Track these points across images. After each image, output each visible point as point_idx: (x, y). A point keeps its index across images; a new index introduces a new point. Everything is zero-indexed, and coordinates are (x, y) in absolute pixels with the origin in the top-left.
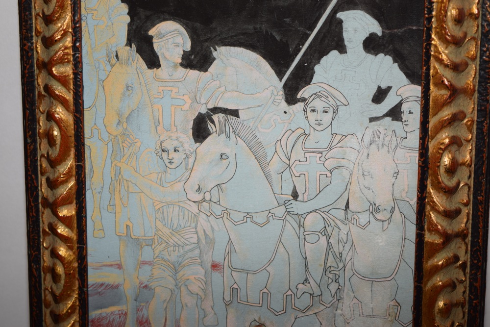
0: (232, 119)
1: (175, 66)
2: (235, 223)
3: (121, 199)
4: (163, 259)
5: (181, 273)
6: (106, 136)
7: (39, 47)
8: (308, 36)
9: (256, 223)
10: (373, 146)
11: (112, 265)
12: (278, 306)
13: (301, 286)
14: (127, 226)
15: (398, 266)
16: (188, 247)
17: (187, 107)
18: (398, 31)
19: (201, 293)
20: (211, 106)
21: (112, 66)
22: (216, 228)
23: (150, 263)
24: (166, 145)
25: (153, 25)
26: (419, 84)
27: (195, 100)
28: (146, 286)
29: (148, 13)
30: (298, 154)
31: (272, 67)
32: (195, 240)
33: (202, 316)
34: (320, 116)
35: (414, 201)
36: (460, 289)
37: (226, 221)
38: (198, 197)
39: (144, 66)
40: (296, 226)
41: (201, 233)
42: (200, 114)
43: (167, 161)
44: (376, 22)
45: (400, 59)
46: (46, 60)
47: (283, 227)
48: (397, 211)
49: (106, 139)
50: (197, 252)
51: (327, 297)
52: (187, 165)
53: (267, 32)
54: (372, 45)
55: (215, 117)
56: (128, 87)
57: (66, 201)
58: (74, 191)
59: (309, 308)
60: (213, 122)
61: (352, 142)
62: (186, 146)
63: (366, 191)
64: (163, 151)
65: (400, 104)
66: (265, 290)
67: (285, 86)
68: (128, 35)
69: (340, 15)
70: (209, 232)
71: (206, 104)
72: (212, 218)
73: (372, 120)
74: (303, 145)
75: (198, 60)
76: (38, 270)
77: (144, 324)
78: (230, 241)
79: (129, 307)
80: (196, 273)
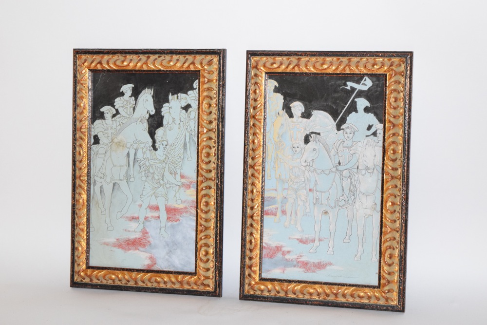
0: (318, 136)
1: (299, 117)
2: (318, 174)
4: (292, 187)
5: (298, 193)
6: (273, 142)
7: (252, 111)
8: (345, 107)
9: (325, 174)
10: (367, 146)
11: (273, 190)
12: (332, 204)
13: (341, 197)
15: (376, 190)
16: (300, 183)
17: (302, 132)
18: (375, 105)
19: (305, 200)
20: (311, 132)
21: (277, 117)
22: (311, 176)
23: (287, 189)
24: (294, 145)
25: (292, 103)
26: (382, 123)
27: (305, 129)
29: (290, 99)
30: (341, 148)
31: (332, 117)
32: (303, 180)
34: (348, 135)
35: (381, 166)
36: (398, 198)
37: (315, 174)
38: (305, 164)
39: (288, 117)
40: (340, 175)
41: (306, 177)
42: (307, 134)
43: (294, 151)
44: (368, 102)
45: (376, 115)
46: (254, 115)
47: (335, 175)
48: (375, 169)
50: (304, 185)
51: (350, 202)
52: (301, 152)
53: (331, 105)
54: (367, 110)
55: (312, 135)
57: (259, 165)
58: (261, 161)
59: (343, 206)
60: (311, 137)
61: (360, 144)
62: (302, 146)
63: (364, 162)
64: (293, 147)
65: (376, 131)
66: (328, 199)
67: (337, 124)
68: (283, 106)
69: (356, 100)
70: (308, 177)
71: (309, 131)
73: (367, 136)
74: (343, 145)
75: (307, 115)
76: (246, 193)
77: (284, 212)
78: (316, 180)
79: (279, 205)
80: (303, 193)
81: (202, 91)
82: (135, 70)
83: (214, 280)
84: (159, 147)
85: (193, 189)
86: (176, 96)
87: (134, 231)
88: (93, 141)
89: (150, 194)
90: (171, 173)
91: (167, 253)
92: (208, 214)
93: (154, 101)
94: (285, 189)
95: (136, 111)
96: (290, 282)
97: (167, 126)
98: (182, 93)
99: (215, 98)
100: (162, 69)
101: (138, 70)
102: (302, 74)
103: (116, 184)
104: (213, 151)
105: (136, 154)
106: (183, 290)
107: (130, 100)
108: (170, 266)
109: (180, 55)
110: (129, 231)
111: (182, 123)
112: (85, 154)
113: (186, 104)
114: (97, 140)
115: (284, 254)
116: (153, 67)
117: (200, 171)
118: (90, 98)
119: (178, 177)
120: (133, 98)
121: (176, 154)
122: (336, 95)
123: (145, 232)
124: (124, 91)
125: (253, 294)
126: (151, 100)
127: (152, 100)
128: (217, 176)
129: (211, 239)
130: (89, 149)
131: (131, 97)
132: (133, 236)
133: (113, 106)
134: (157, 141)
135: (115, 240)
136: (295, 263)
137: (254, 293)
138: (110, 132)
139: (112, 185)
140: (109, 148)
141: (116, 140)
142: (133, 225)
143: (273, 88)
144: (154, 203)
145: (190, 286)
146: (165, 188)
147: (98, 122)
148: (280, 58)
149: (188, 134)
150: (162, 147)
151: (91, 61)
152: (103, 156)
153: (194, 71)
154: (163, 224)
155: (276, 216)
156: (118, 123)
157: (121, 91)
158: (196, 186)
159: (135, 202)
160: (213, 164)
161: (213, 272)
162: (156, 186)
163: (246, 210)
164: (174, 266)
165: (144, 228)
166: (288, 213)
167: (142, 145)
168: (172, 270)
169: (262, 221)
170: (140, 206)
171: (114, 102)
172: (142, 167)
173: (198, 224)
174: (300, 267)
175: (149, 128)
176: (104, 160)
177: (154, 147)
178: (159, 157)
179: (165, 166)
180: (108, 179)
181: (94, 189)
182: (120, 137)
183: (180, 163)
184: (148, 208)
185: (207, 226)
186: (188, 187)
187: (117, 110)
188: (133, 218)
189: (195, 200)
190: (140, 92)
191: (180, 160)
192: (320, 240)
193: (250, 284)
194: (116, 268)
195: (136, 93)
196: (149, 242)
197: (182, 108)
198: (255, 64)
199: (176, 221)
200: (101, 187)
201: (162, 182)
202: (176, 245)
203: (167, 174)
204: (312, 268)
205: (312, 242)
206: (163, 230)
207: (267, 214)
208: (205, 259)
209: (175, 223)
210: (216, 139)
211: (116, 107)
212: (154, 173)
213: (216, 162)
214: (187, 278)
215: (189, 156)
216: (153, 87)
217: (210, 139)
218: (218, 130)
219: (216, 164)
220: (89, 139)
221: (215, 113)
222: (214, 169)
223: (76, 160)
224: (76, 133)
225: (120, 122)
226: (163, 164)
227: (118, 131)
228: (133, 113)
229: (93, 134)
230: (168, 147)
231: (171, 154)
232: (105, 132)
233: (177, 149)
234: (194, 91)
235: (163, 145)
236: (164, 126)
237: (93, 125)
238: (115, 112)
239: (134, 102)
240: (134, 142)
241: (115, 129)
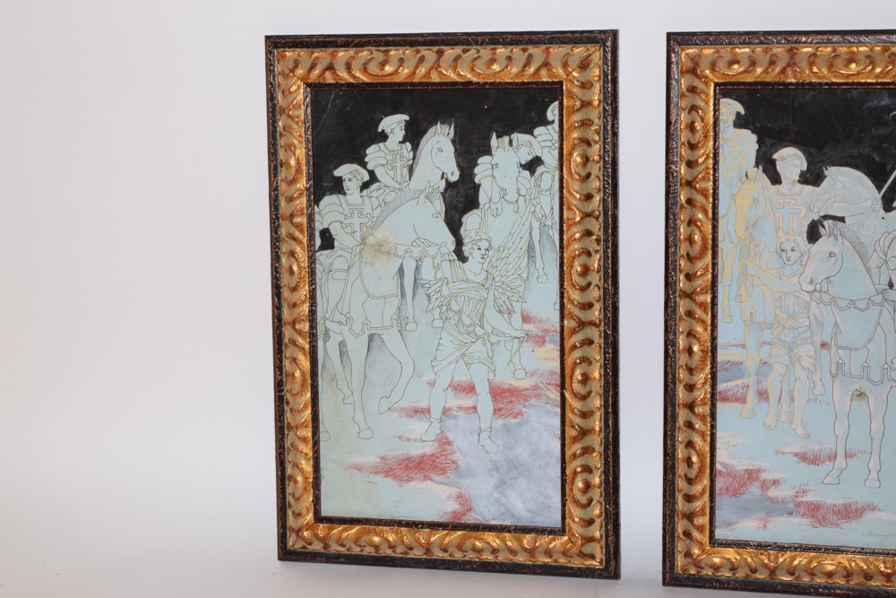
0: (840, 224)
1: (794, 181)
2: (840, 309)
3: (746, 290)
4: (780, 340)
5: (795, 351)
6: (735, 240)
7: (683, 170)
9: (858, 309)
11: (737, 346)
12: (876, 376)
14: (751, 313)
16: (800, 330)
17: (802, 215)
19: (811, 367)
20: (822, 214)
21: (743, 183)
22: (825, 313)
23: (769, 343)
24: (784, 246)
25: (777, 151)
27: (809, 209)
28: (765, 363)
29: (773, 141)
31: (873, 182)
32: (807, 323)
33: (811, 388)
37: (834, 308)
38: (811, 288)
39: (769, 183)
40: (892, 312)
41: (812, 317)
42: (813, 220)
43: (785, 259)
46: (690, 179)
47: (881, 312)
49: (736, 241)
50: (808, 333)
52: (801, 261)
53: (869, 155)
55: (826, 223)
56: (754, 199)
57: (703, 291)
58: (709, 283)
60: (824, 227)
62: (802, 246)
64: (782, 250)
66: (865, 365)
67: (883, 198)
68: (757, 158)
70: (818, 316)
71: (818, 212)
72: (821, 305)
75: (812, 177)
76: (674, 351)
77: (763, 395)
78: (836, 324)
79: (751, 380)
80: (807, 351)
81: (569, 129)
82: (412, 84)
83: (603, 542)
84: (471, 254)
85: (552, 346)
86: (506, 139)
87: (419, 438)
88: (318, 242)
89: (453, 357)
90: (500, 312)
91: (497, 487)
92: (588, 400)
93: (456, 150)
94: (764, 343)
95: (415, 174)
96: (782, 548)
97: (487, 206)
99: (596, 142)
100: (475, 80)
101: (420, 84)
102: (802, 86)
103: (376, 338)
104: (595, 262)
105: (417, 269)
106: (534, 566)
107: (402, 149)
108: (503, 514)
109: (512, 47)
110: (408, 440)
111: (521, 199)
112: (303, 273)
113: (530, 158)
114: (328, 241)
115: (765, 486)
116: (453, 77)
117: (568, 306)
118: (310, 146)
119: (517, 319)
120: (408, 145)
121: (510, 267)
122: (882, 131)
123: (444, 442)
124: (388, 131)
125: (694, 575)
126: (449, 150)
127: (452, 149)
128: (605, 315)
129: (595, 455)
130: (312, 261)
131: (403, 142)
132: (416, 451)
133: (364, 165)
134: (466, 241)
135: (378, 460)
136: (791, 506)
137: (698, 572)
138: (356, 221)
139: (365, 339)
140: (357, 257)
141: (371, 240)
142: (417, 427)
143: (733, 117)
144: (462, 377)
145: (551, 557)
146: (488, 345)
147: (329, 201)
148: (747, 50)
149: (536, 225)
150: (477, 254)
151: (308, 65)
152: (343, 275)
153: (547, 83)
154: (485, 425)
155: (744, 402)
156: (375, 202)
157: (380, 130)
158: (558, 339)
159: (420, 376)
160: (597, 289)
161: (601, 527)
162: (467, 339)
163: (674, 390)
164: (513, 516)
165: (442, 432)
166: (773, 397)
167: (432, 251)
168: (508, 522)
169: (713, 415)
170: (432, 384)
171: (366, 155)
172: (433, 299)
173: (567, 423)
174: (803, 516)
176: (346, 284)
177: (460, 255)
178: (471, 277)
179: (485, 295)
180: (357, 327)
181: (325, 348)
182: (380, 234)
183: (521, 289)
184: (450, 390)
185: (586, 428)
186: (541, 341)
187: (372, 173)
188: (416, 411)
189: (558, 370)
190: (425, 132)
191: (520, 282)
192: (848, 455)
193: (688, 554)
194: (381, 520)
195: (414, 135)
196: (454, 462)
197: (521, 165)
198: (690, 65)
199: (515, 417)
200: (342, 344)
201: (479, 331)
202: (516, 468)
203: (491, 313)
204: (832, 518)
205: (830, 460)
206: (484, 436)
207: (725, 399)
208: (583, 500)
209: (513, 421)
210: (601, 234)
211: (370, 167)
212: (460, 311)
213: (601, 284)
214: (544, 540)
215: (541, 273)
216: (453, 119)
217: (588, 233)
218: (606, 214)
219: (602, 290)
220: (311, 238)
221: (597, 177)
222: (598, 301)
223: (282, 285)
224: (278, 225)
225: (381, 199)
226: (481, 292)
227: (375, 219)
228: (410, 179)
229: (319, 226)
230: (491, 252)
231: (499, 268)
232: (346, 222)
233: (512, 258)
234: (549, 127)
235: (480, 249)
236: (481, 207)
237: (318, 206)
238: (367, 178)
239: (411, 154)
240: (414, 244)
241: (369, 216)
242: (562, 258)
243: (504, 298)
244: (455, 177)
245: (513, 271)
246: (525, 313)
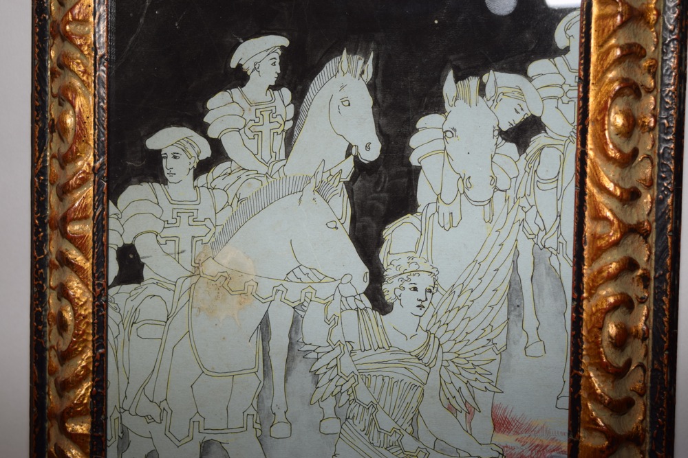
81: (601, 61)
84: (398, 298)
86: (473, 82)
88: (113, 269)
90: (450, 408)
93: (376, 103)
95: (296, 147)
97: (432, 208)
98: (502, 70)
99: (649, 91)
103: (214, 448)
104: (639, 319)
105: (296, 324)
107: (273, 99)
111: (499, 196)
112: (83, 326)
113: (518, 119)
114: (132, 268)
118: (103, 92)
119: (483, 424)
120: (286, 93)
121: (473, 325)
124: (248, 66)
126: (363, 102)
127: (369, 101)
128: (653, 423)
130: (101, 303)
131: (275, 87)
133: (202, 129)
134: (389, 273)
139: (194, 449)
140: (185, 298)
141: (210, 268)
147: (136, 195)
149: (526, 247)
150: (410, 299)
152: (158, 331)
156: (221, 199)
157: (233, 64)
160: (641, 372)
167: (325, 290)
171: (206, 111)
172: (324, 381)
175: (354, 219)
176: (162, 348)
177: (377, 300)
178: (398, 341)
179: (422, 375)
180: (180, 427)
182: (229, 256)
183: (493, 367)
187: (216, 145)
190: (318, 69)
191: (490, 355)
195: (297, 74)
197: (501, 133)
200: (152, 457)
203: (432, 410)
210: (651, 266)
211: (212, 133)
212: (374, 405)
213: (648, 363)
215: (533, 338)
216: (372, 45)
217: (630, 265)
218: (661, 231)
219: (649, 373)
220: (100, 262)
221: (648, 157)
222: (641, 395)
223: (48, 345)
224: (45, 235)
225: (231, 193)
226: (415, 370)
227: (219, 229)
228: (287, 156)
229: (115, 241)
230: (437, 296)
231: (451, 327)
232: (166, 233)
233: (476, 307)
234: (558, 60)
235: (415, 289)
236: (419, 210)
237: (116, 204)
238: (206, 152)
239: (291, 108)
240: (291, 276)
241: (208, 223)
242: (578, 309)
243: (458, 384)
244: (372, 154)
245: (479, 332)
246: (500, 413)
